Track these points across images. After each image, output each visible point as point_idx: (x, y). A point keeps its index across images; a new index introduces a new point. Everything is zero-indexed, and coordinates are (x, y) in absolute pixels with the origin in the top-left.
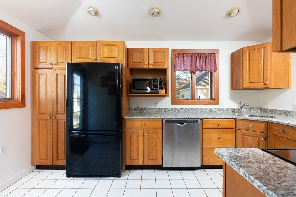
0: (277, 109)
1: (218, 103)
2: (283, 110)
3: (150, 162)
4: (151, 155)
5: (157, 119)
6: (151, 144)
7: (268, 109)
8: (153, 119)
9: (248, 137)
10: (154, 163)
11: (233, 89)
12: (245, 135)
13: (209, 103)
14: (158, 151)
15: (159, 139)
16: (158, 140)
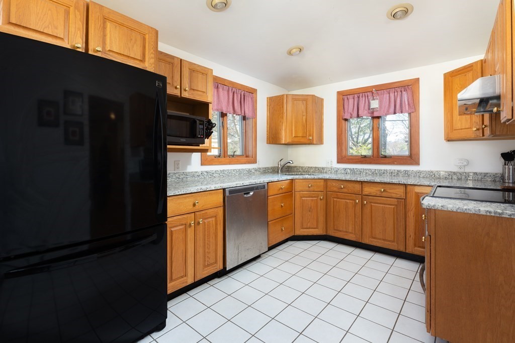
0: (310, 166)
1: (255, 162)
2: (317, 166)
3: (205, 272)
4: (208, 257)
5: (216, 191)
6: (207, 236)
7: (299, 167)
8: (210, 192)
9: (308, 198)
10: (213, 271)
11: (270, 143)
12: (303, 197)
13: (247, 162)
14: (219, 246)
15: (220, 224)
16: (219, 228)
